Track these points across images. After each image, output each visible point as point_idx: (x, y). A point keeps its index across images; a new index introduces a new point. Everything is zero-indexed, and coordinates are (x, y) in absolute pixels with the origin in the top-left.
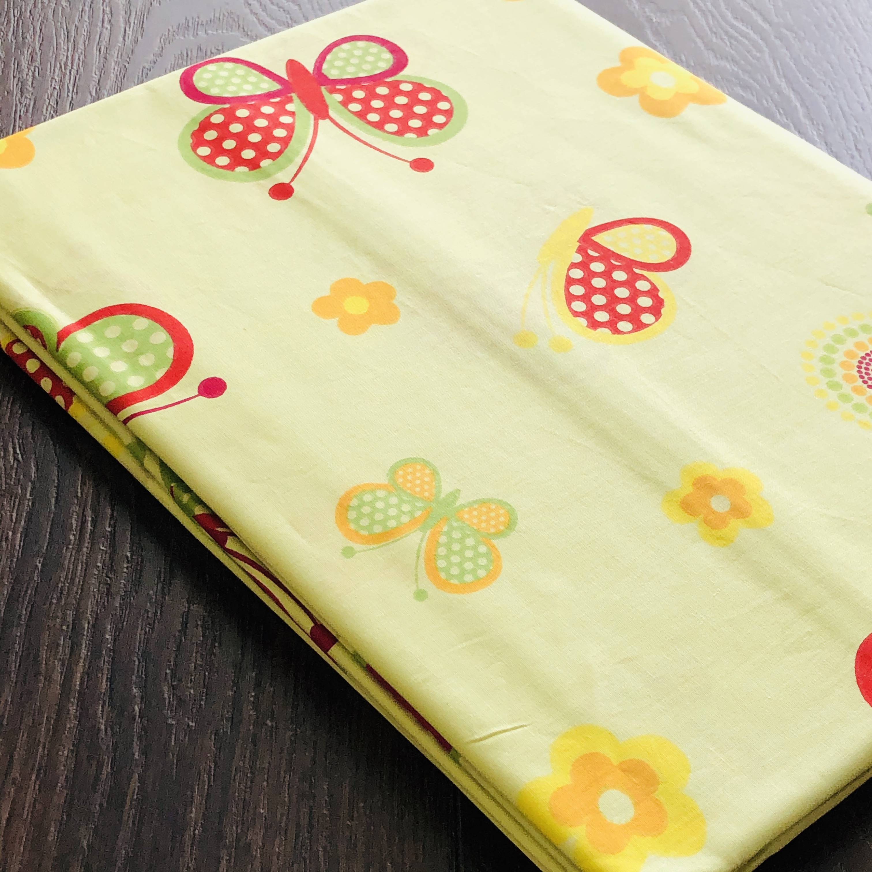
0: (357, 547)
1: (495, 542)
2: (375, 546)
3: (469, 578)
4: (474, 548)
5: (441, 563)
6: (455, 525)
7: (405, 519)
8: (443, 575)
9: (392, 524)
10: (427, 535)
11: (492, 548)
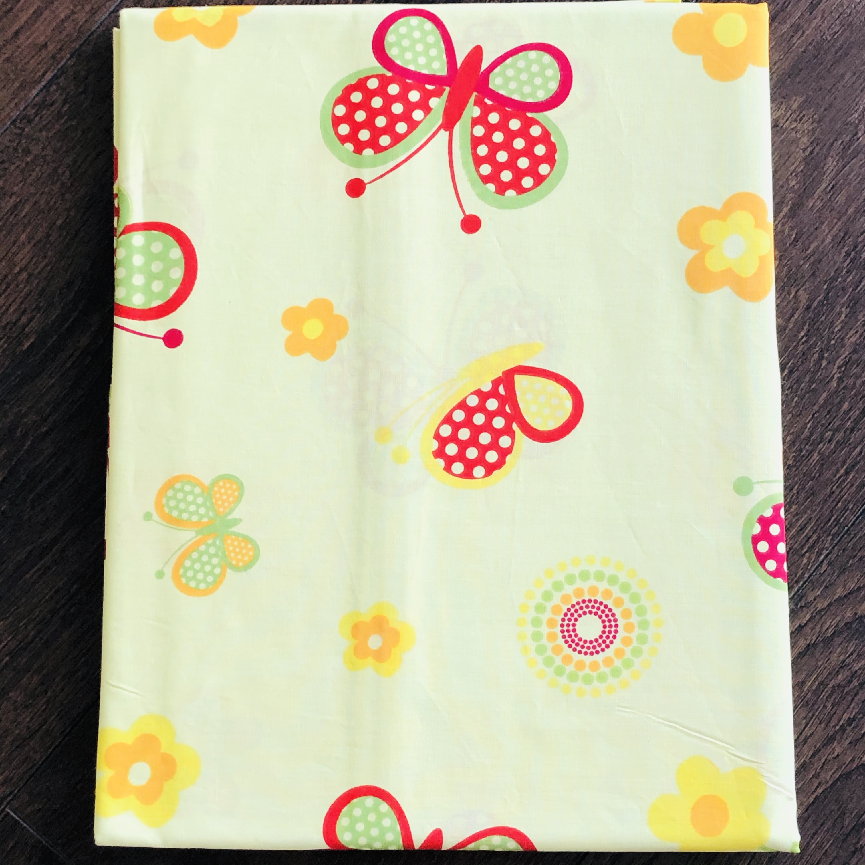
0: (155, 516)
1: (228, 571)
2: (165, 523)
3: (193, 584)
4: (214, 567)
5: (187, 563)
6: (217, 543)
7: (195, 519)
8: (181, 571)
9: (185, 516)
10: (197, 538)
11: (223, 574)
